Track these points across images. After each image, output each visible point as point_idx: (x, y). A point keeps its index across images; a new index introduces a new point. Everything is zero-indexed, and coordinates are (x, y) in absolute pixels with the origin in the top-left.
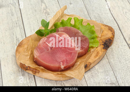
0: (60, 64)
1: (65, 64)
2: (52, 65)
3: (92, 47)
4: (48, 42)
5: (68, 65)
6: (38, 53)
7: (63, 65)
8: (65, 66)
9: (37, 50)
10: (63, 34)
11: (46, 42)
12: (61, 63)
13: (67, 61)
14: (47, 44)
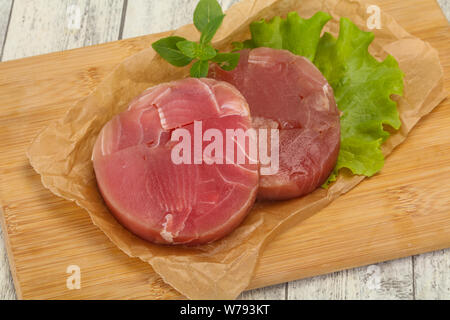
0: (164, 220)
1: (182, 226)
2: (129, 216)
3: (348, 173)
4: (164, 111)
5: (188, 235)
6: (110, 143)
7: (172, 229)
8: (177, 234)
9: (115, 130)
10: (233, 97)
11: (161, 106)
12: (169, 217)
13: (193, 214)
14: (161, 115)
